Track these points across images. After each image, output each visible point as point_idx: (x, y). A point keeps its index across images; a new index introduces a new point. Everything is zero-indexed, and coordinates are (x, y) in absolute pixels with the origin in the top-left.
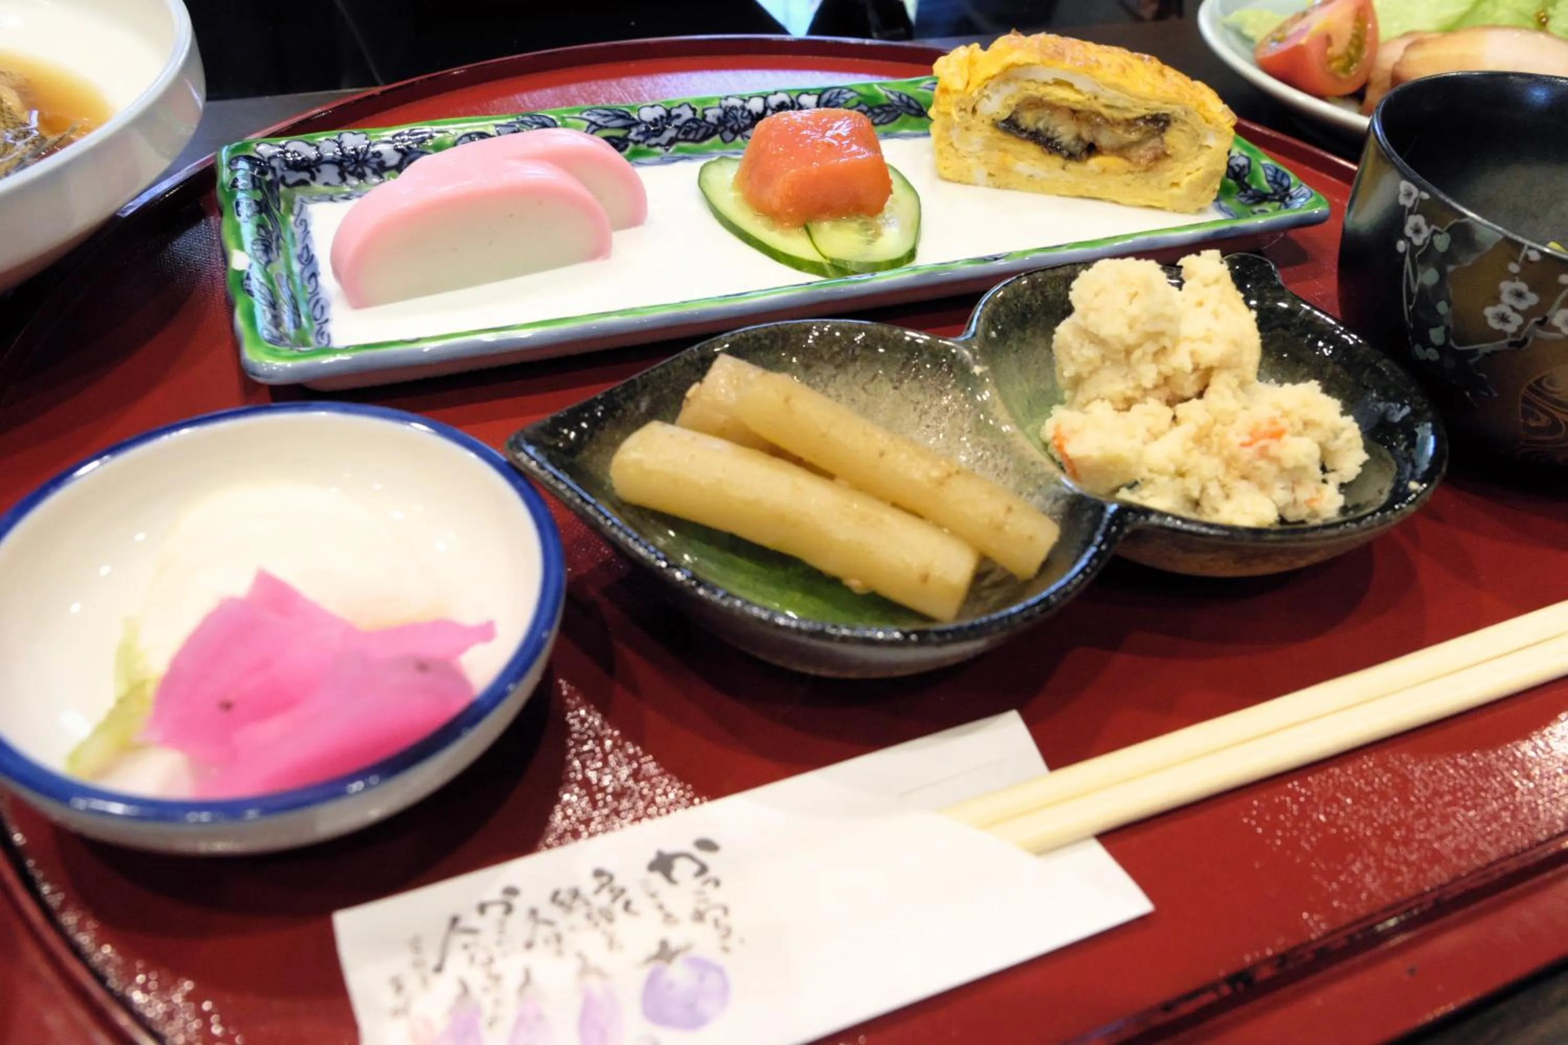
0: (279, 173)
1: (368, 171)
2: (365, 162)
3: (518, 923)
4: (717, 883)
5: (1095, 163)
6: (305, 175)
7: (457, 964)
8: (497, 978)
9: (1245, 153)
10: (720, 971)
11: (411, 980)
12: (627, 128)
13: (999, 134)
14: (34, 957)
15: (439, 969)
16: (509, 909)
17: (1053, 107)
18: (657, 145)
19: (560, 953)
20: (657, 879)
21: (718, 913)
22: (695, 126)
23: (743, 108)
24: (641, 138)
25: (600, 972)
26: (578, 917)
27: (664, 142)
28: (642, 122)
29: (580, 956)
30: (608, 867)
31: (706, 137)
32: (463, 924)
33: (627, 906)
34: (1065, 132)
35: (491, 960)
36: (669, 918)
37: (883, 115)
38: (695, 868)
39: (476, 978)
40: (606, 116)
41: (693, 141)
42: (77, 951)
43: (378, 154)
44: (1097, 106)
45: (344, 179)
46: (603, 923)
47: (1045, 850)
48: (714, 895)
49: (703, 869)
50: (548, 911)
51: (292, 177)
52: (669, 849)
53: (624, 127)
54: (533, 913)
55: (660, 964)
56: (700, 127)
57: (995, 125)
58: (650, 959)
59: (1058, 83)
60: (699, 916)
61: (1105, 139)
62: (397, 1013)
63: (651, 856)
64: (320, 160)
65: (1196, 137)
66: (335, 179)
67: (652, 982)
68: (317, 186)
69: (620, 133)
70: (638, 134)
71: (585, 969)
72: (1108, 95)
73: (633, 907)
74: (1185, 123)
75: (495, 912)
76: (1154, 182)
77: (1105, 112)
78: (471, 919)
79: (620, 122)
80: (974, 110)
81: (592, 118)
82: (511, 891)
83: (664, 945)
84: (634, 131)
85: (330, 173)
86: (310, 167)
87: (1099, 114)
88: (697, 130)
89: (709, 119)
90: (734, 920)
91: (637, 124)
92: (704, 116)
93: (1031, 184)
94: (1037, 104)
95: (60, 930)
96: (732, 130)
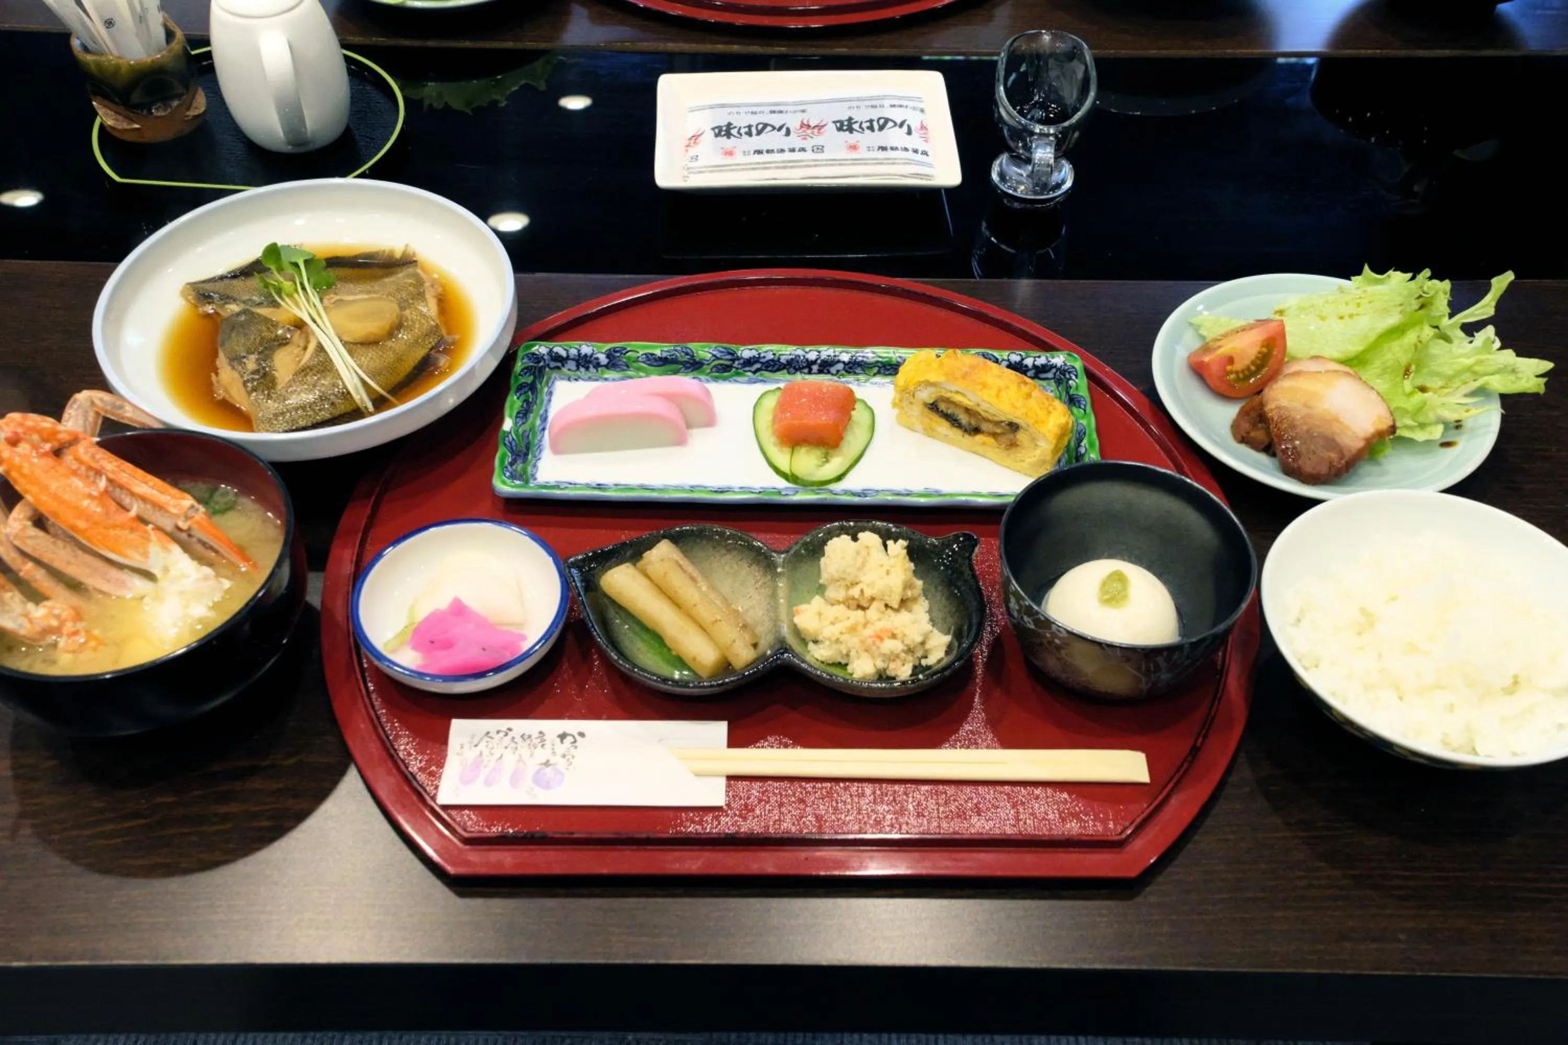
0: (547, 362)
1: (591, 366)
2: (590, 362)
3: (507, 740)
4: (576, 747)
5: (979, 438)
6: (559, 364)
7: (482, 746)
8: (492, 754)
9: (1087, 446)
10: (562, 774)
11: (466, 747)
12: (733, 360)
13: (927, 410)
14: (361, 705)
15: (476, 746)
16: (506, 735)
17: (956, 405)
18: (750, 371)
19: (514, 753)
20: (558, 740)
21: (570, 757)
22: (772, 363)
23: (804, 356)
24: (740, 366)
25: (524, 763)
26: (526, 744)
27: (753, 370)
28: (742, 358)
29: (520, 756)
30: (544, 731)
31: (778, 370)
32: (490, 735)
33: (543, 746)
34: (964, 418)
35: (493, 748)
36: (554, 753)
37: (892, 370)
38: (573, 740)
39: (486, 752)
40: (723, 352)
41: (771, 371)
42: (373, 707)
43: (597, 359)
44: (979, 409)
45: (578, 369)
46: (532, 748)
47: (697, 775)
48: (573, 751)
49: (575, 741)
50: (518, 739)
51: (553, 364)
52: (568, 732)
53: (731, 360)
54: (513, 738)
55: (543, 766)
56: (775, 364)
57: (925, 404)
58: (541, 764)
59: (957, 392)
60: (564, 756)
61: (984, 426)
62: (458, 754)
63: (561, 732)
64: (568, 358)
65: (1033, 440)
66: (574, 368)
67: (538, 772)
68: (565, 370)
69: (729, 363)
70: (739, 364)
71: (520, 760)
72: (984, 406)
73: (545, 746)
74: (1027, 430)
75: (502, 734)
76: (1012, 456)
77: (983, 414)
78: (493, 734)
79: (729, 357)
80: (914, 396)
81: (715, 353)
82: (510, 729)
83: (548, 761)
84: (737, 362)
85: (572, 364)
86: (560, 360)
87: (980, 415)
88: (774, 366)
89: (781, 361)
90: (573, 761)
91: (738, 359)
92: (779, 359)
93: (945, 439)
94: (948, 401)
95: (370, 699)
96: (794, 368)
